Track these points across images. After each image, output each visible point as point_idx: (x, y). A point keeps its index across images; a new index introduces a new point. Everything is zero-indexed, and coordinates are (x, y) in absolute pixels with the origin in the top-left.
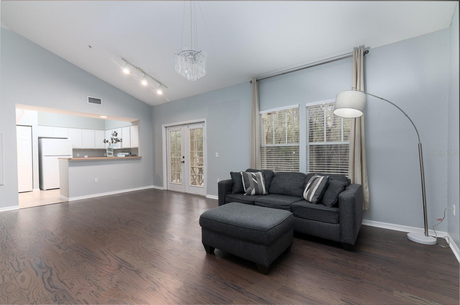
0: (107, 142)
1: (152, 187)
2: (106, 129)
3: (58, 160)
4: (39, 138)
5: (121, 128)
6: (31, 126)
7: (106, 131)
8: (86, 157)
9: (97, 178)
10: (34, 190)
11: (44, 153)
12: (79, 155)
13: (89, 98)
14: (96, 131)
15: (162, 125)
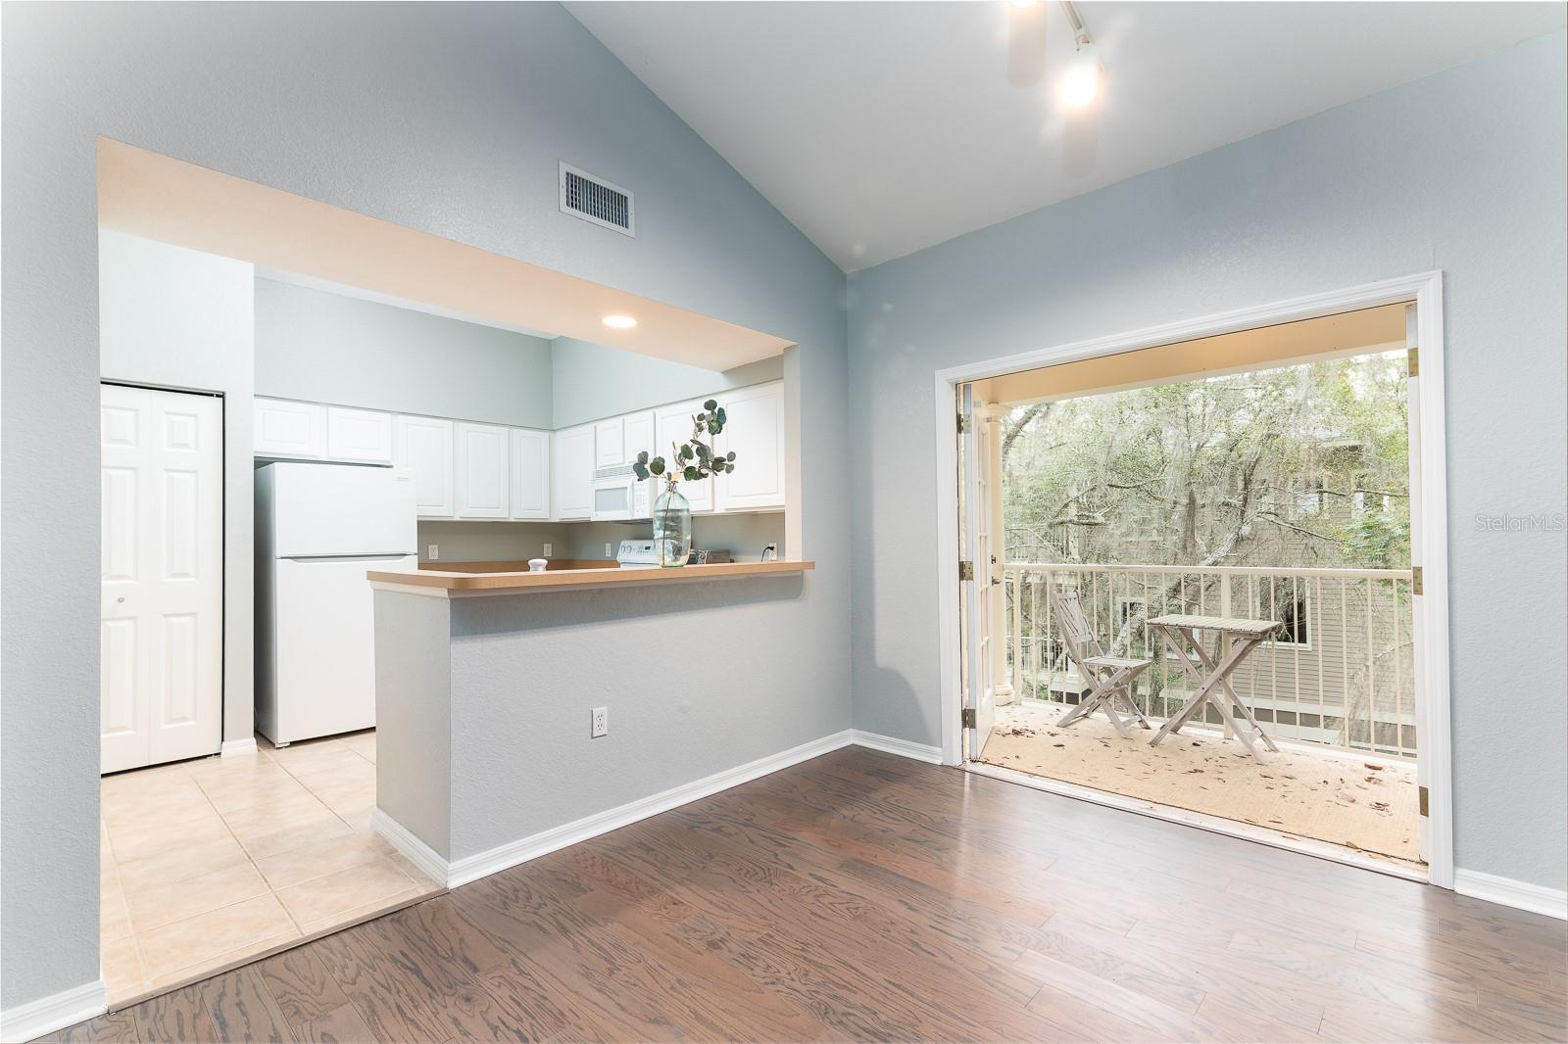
0: (658, 467)
1: (850, 738)
2: (556, 428)
3: (367, 589)
4: (260, 463)
5: (650, 413)
6: (222, 396)
7: (559, 434)
8: (537, 566)
9: (604, 710)
10: (230, 749)
11: (283, 542)
12: (436, 552)
13: (570, 177)
14: (516, 432)
15: (938, 373)
